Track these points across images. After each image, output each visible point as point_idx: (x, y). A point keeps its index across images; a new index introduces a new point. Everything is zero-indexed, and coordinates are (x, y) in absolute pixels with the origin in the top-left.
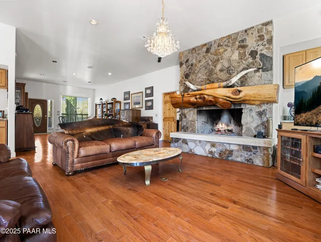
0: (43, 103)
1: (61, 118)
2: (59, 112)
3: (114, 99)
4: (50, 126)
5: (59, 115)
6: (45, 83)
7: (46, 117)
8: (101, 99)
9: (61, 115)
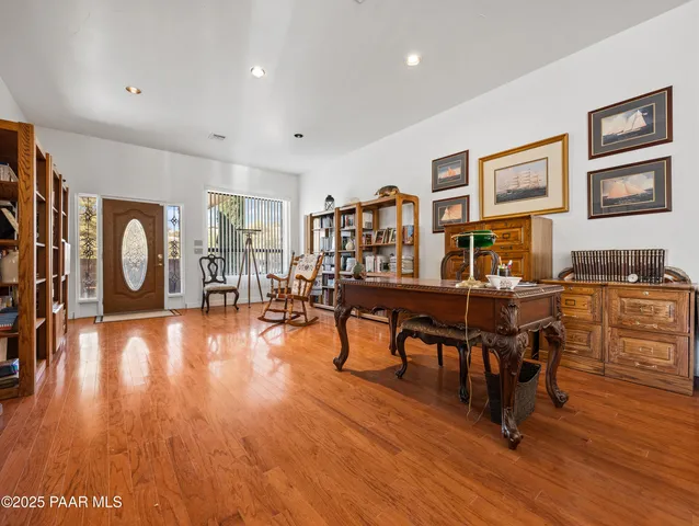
0: (151, 216)
1: (206, 263)
2: (199, 243)
3: (391, 188)
4: (174, 287)
5: (200, 251)
6: (166, 153)
7: (162, 261)
8: (330, 198)
9: (206, 254)
